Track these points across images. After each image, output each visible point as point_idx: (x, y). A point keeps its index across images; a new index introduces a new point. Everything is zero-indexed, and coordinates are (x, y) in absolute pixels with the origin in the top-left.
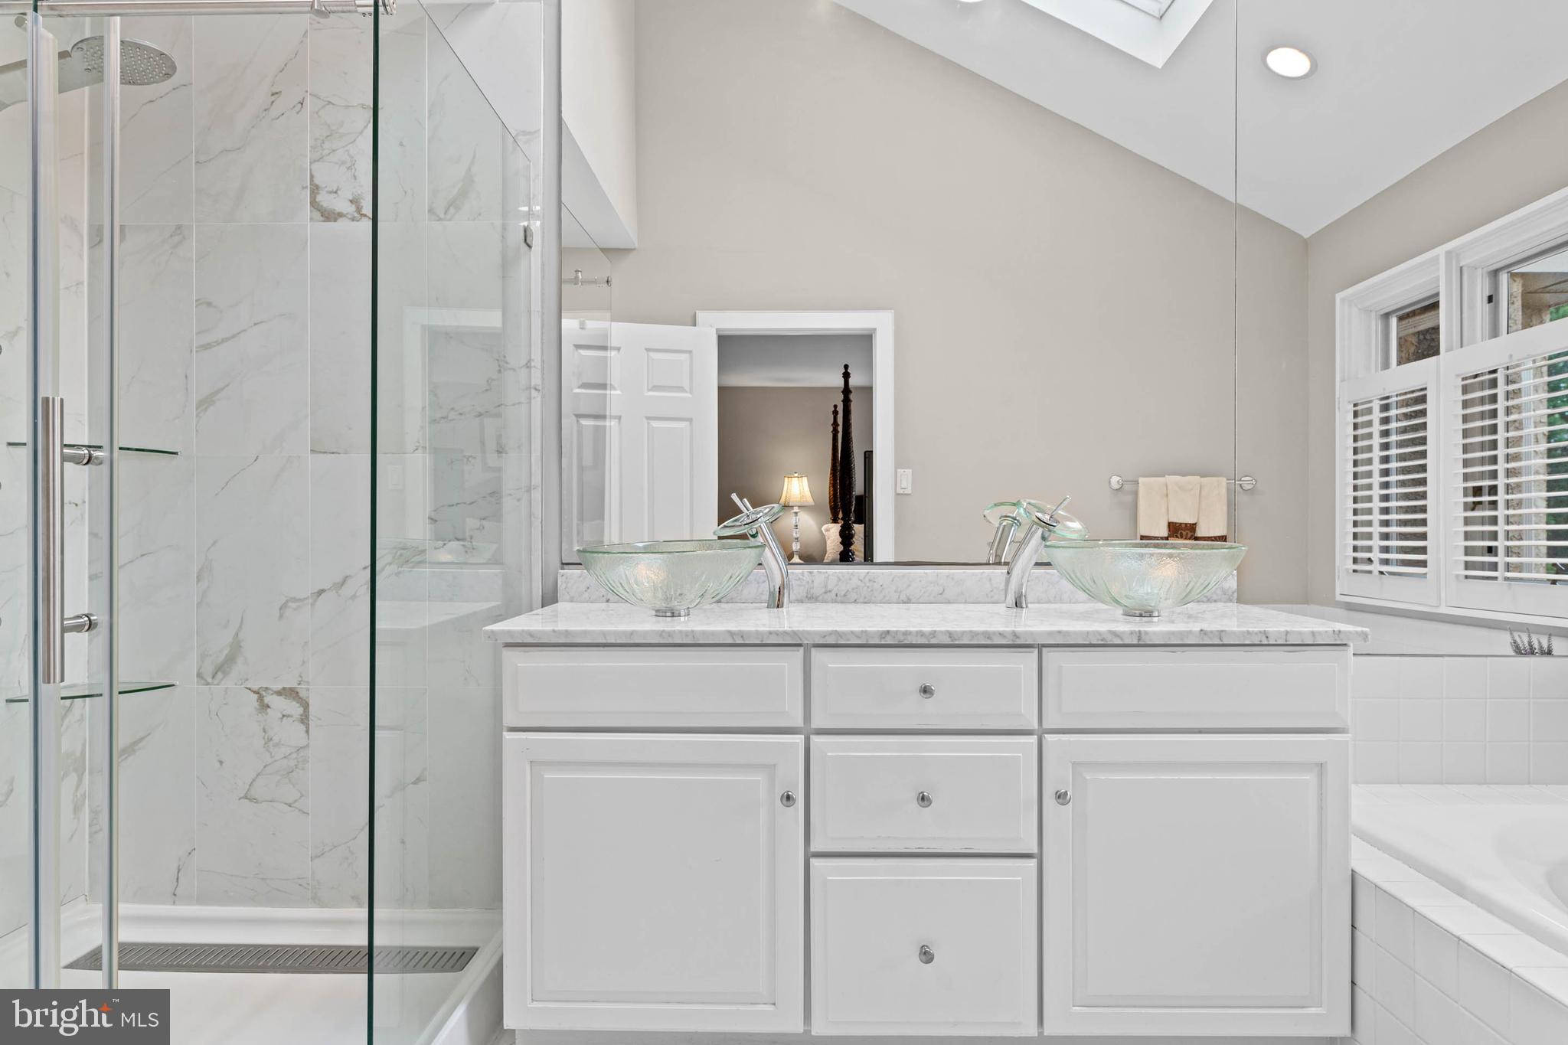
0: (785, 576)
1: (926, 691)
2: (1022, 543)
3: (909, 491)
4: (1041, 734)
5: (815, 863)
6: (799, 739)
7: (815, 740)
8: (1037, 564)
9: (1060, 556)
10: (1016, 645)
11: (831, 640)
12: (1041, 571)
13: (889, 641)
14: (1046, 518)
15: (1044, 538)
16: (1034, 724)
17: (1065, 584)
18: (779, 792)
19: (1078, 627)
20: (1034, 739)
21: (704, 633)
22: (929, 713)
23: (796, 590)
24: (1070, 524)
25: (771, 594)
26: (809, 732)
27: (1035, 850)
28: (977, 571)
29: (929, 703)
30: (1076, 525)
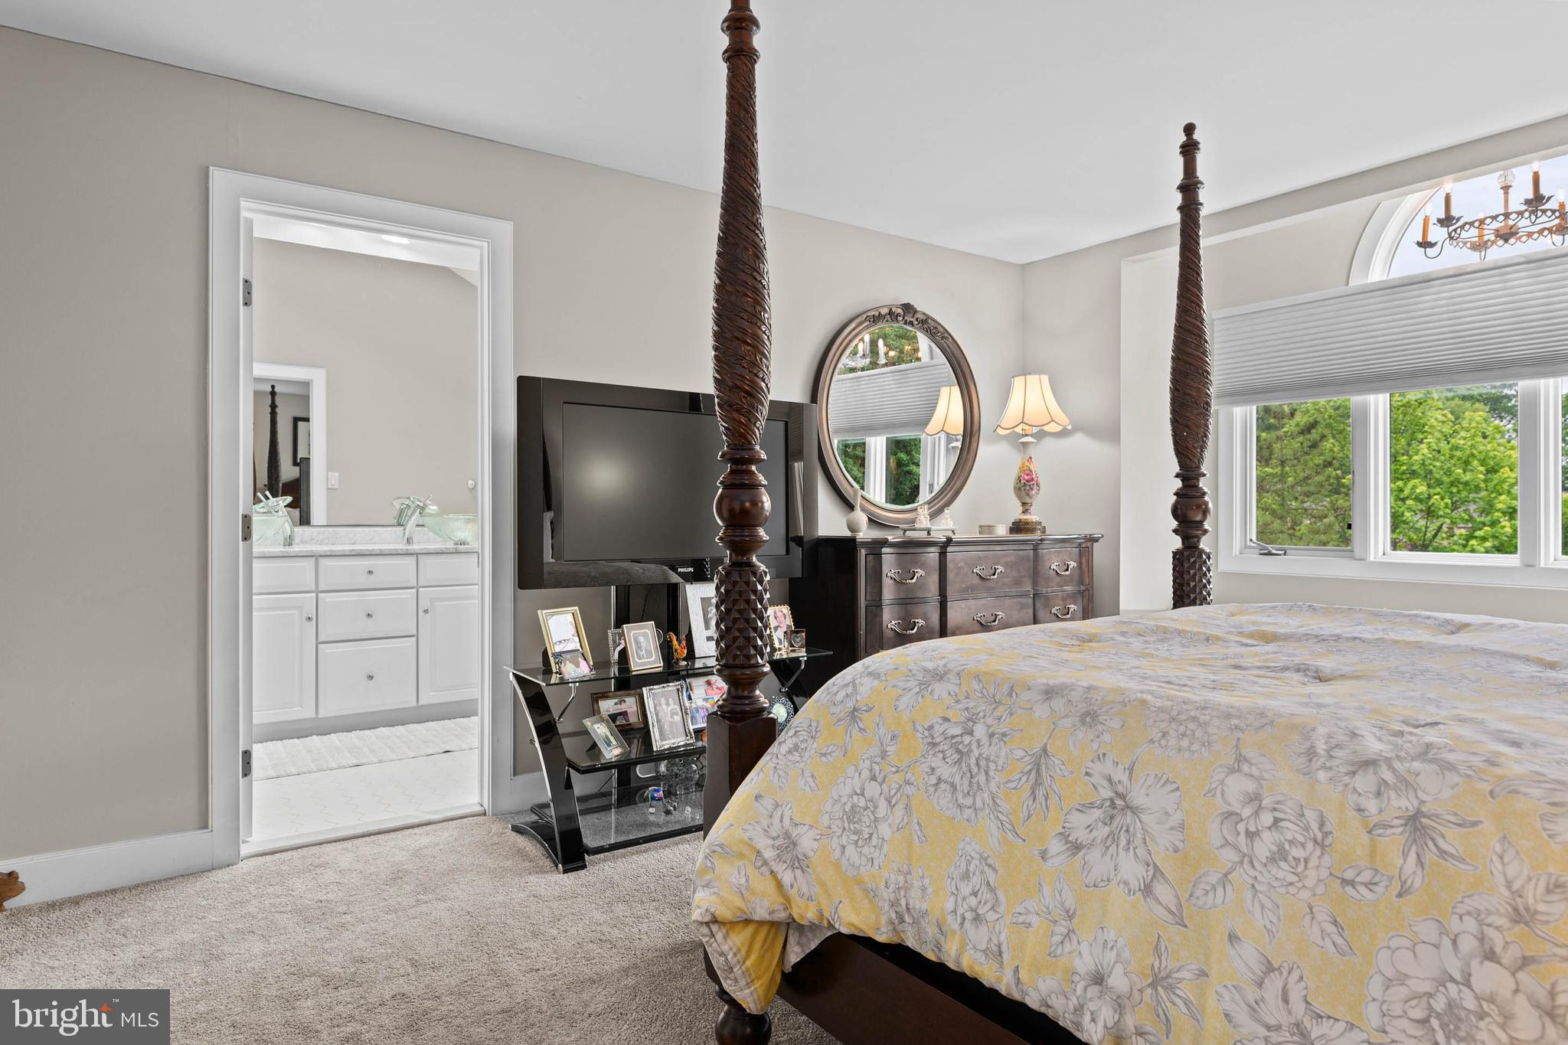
0: (292, 531)
1: (370, 572)
2: (412, 515)
3: (336, 487)
4: (417, 588)
5: (320, 646)
6: (314, 595)
7: (320, 595)
8: (417, 525)
9: (427, 520)
10: (408, 554)
11: (328, 554)
12: (420, 529)
13: (353, 553)
14: (422, 505)
15: (420, 513)
16: (415, 585)
17: (431, 534)
18: (305, 616)
19: (432, 547)
20: (415, 590)
21: (268, 552)
22: (372, 581)
23: (297, 539)
24: (431, 507)
25: (285, 539)
26: (318, 592)
27: (415, 633)
28: (390, 529)
29: (372, 577)
30: (435, 508)
